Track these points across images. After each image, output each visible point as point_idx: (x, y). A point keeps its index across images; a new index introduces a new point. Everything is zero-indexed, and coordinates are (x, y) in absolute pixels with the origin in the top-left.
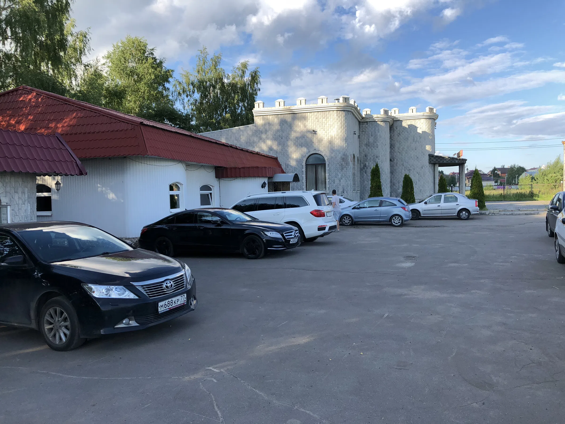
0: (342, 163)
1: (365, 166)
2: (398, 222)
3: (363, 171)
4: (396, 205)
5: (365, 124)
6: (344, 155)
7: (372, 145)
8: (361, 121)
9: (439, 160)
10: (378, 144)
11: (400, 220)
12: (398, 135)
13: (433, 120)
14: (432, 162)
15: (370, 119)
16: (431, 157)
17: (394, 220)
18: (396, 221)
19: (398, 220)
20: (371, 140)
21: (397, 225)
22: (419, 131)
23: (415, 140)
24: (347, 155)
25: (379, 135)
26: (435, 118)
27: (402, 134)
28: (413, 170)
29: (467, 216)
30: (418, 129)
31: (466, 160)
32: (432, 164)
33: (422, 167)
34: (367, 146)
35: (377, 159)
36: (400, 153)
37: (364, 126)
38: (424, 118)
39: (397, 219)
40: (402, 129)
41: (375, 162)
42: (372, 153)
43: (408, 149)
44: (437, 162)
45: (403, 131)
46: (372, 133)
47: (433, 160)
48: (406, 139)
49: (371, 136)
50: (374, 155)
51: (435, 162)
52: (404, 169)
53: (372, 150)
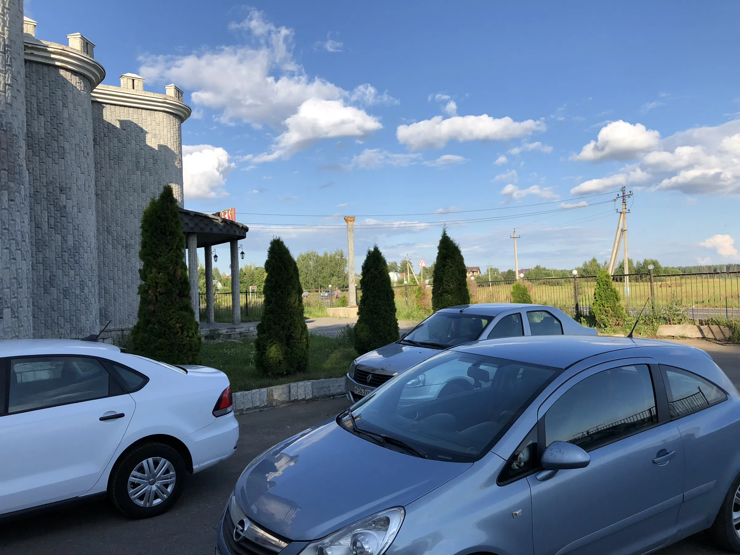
7: (43, 146)
9: (202, 225)
10: (67, 146)
15: (36, 53)
16: (183, 216)
22: (152, 142)
23: (142, 165)
25: (66, 115)
30: (148, 137)
31: (247, 230)
35: (63, 197)
38: (163, 111)
40: (103, 130)
41: (56, 205)
42: (44, 172)
43: (122, 188)
44: (197, 230)
45: (106, 134)
46: (40, 103)
47: (187, 224)
48: (114, 158)
49: (36, 112)
50: (52, 182)
51: (192, 228)
52: (111, 242)
53: (41, 162)
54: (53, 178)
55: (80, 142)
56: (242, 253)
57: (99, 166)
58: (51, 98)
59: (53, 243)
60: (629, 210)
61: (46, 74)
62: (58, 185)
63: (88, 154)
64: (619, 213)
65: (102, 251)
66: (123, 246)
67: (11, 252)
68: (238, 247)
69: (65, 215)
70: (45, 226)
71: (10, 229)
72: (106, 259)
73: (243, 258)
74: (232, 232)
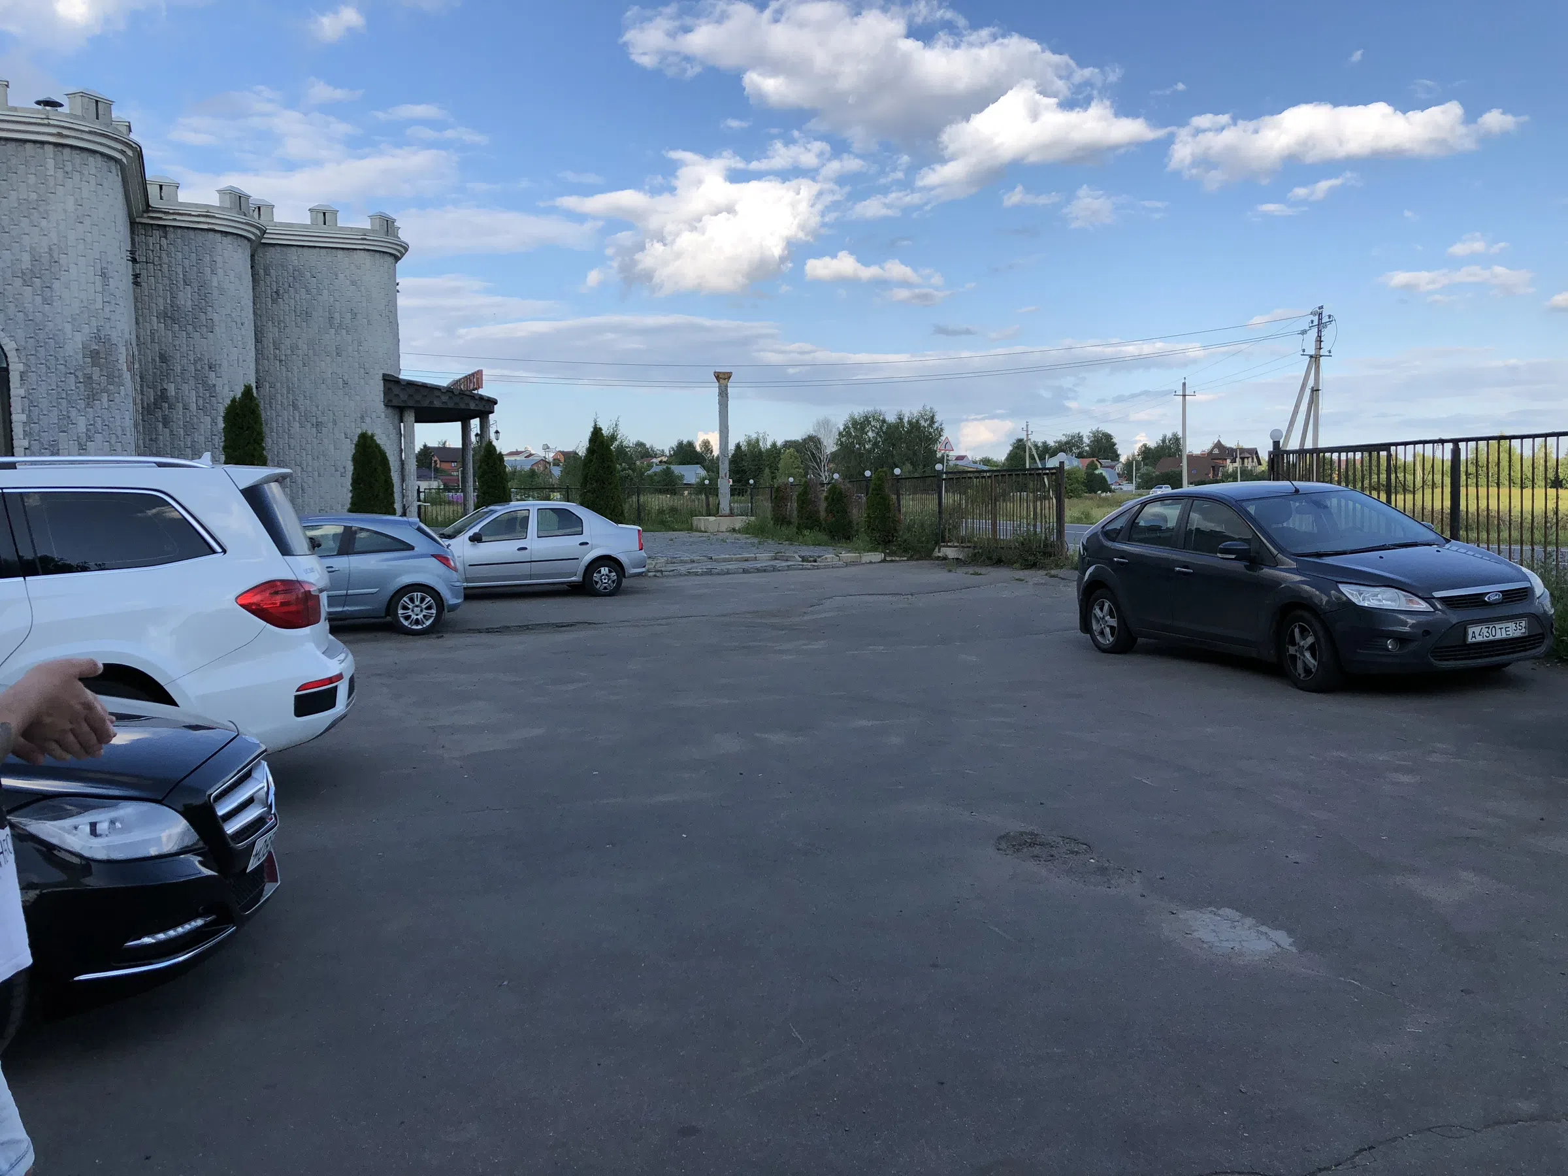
0: (88, 371)
1: (163, 396)
2: (424, 616)
3: (157, 418)
4: (411, 548)
5: (157, 233)
6: (98, 338)
7: (190, 319)
8: (138, 220)
9: (418, 397)
10: (216, 317)
11: (429, 608)
12: (275, 296)
13: (391, 260)
14: (395, 402)
15: (178, 218)
16: (391, 385)
17: (405, 608)
18: (417, 613)
19: (424, 606)
20: (186, 298)
21: (420, 627)
23: (337, 321)
24: (109, 339)
25: (215, 284)
26: (399, 254)
27: (286, 296)
28: (330, 425)
29: (613, 582)
31: (495, 402)
32: (393, 407)
33: (362, 418)
34: (169, 322)
36: (281, 361)
37: (151, 240)
38: (364, 250)
39: (417, 603)
40: (288, 279)
41: (204, 383)
42: (192, 349)
43: (311, 352)
44: (411, 403)
45: (291, 284)
46: (186, 272)
47: (397, 395)
48: (301, 313)
49: (182, 283)
50: (200, 359)
51: (404, 401)
52: (297, 419)
53: (189, 337)
54: (202, 355)
55: (232, 312)
56: (497, 432)
57: (282, 325)
58: (198, 266)
59: (202, 425)
60: (1330, 352)
61: (192, 240)
62: (206, 362)
63: (242, 324)
64: (1308, 357)
65: (287, 431)
66: (313, 425)
67: (111, 445)
68: (491, 423)
69: (214, 395)
70: (193, 407)
71: (110, 425)
72: (292, 440)
73: (497, 439)
74: (462, 406)
